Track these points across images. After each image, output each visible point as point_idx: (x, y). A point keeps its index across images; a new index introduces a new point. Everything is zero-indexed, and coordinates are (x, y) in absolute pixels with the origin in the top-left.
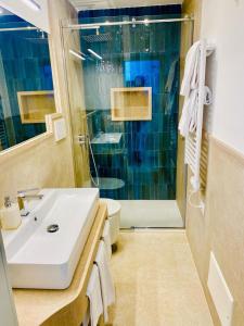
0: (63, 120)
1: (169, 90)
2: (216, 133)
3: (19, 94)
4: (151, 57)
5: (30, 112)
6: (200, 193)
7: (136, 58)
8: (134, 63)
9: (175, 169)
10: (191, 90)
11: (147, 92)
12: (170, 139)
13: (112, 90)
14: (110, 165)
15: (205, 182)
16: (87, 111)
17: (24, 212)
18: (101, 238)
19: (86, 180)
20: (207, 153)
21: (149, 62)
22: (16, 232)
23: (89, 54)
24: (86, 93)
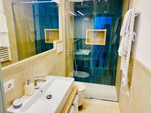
0: (62, 43)
1: (115, 31)
2: (138, 56)
3: (45, 30)
4: (107, 15)
5: (49, 38)
6: (127, 87)
7: (99, 15)
8: (99, 18)
9: (116, 71)
10: (125, 33)
11: (104, 32)
12: (114, 55)
13: (87, 30)
14: (83, 65)
15: (130, 81)
16: (75, 39)
17: (37, 87)
18: (73, 104)
19: (71, 71)
20: (132, 66)
21: (106, 17)
22: (31, 97)
23: (78, 13)
24: (75, 31)
